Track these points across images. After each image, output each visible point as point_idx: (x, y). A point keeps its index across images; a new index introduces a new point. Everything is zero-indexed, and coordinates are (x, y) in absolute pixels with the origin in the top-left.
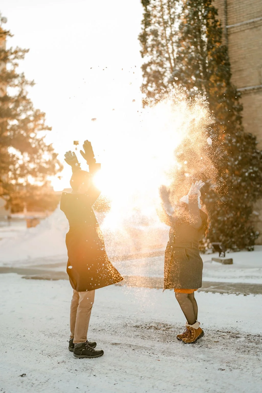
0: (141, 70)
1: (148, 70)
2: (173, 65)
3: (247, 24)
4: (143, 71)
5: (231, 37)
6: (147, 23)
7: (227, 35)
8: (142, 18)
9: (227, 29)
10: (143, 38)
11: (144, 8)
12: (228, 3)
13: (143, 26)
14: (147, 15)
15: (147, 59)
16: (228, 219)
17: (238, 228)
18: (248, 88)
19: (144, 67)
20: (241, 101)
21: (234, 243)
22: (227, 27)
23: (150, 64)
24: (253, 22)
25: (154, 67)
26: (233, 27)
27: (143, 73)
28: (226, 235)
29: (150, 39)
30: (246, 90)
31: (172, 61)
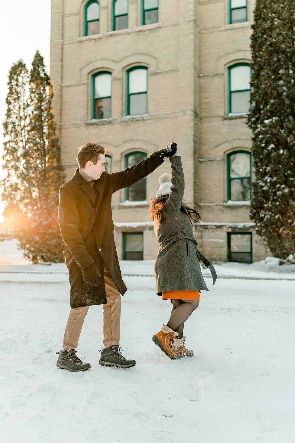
0: (3, 145)
1: (8, 146)
2: (24, 145)
3: (73, 124)
4: (4, 146)
5: (63, 131)
6: (8, 116)
7: (61, 129)
8: (6, 112)
9: (61, 125)
10: (6, 125)
11: (8, 105)
12: (62, 109)
13: (6, 117)
14: (9, 110)
15: (8, 138)
16: (53, 243)
17: (59, 250)
18: (71, 164)
19: (5, 144)
20: (65, 172)
21: (56, 258)
22: (62, 124)
23: (9, 142)
24: (77, 124)
25: (11, 144)
26: (64, 125)
27: (4, 147)
28: (52, 254)
29: (10, 126)
30: (70, 165)
31: (24, 142)
